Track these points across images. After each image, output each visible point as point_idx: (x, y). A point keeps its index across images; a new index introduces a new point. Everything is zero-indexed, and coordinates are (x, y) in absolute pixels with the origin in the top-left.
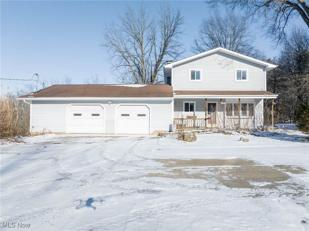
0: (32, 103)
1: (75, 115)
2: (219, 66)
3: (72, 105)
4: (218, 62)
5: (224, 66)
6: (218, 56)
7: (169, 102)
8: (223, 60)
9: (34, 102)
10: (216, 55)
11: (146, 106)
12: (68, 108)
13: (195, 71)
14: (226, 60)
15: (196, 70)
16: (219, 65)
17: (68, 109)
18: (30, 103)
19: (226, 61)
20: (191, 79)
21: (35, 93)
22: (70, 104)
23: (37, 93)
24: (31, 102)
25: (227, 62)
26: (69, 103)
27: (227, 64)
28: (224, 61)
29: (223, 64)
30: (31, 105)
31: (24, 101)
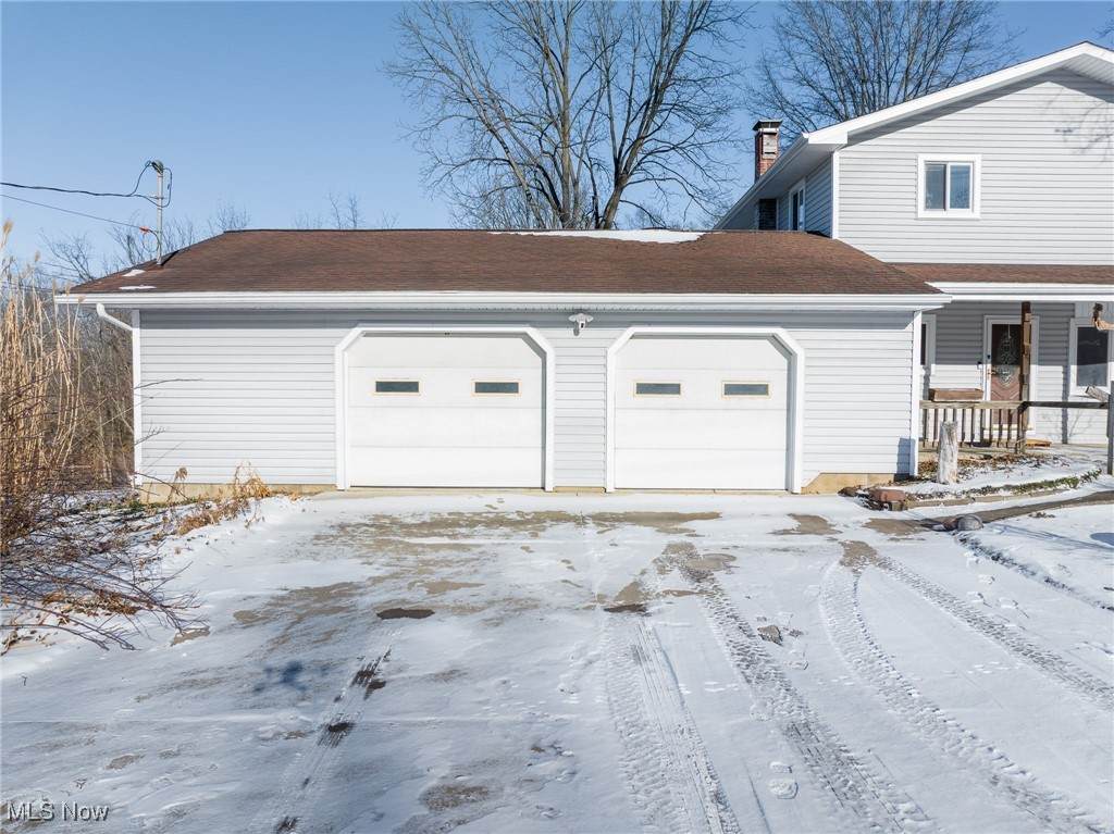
0: (142, 322)
1: (383, 387)
2: (1063, 145)
3: (367, 335)
4: (1056, 125)
5: (1084, 145)
6: (1058, 91)
7: (898, 320)
8: (1084, 111)
9: (153, 318)
10: (1049, 88)
11: (774, 339)
12: (345, 350)
13: (945, 166)
14: (1096, 112)
15: (953, 159)
16: (1060, 138)
17: (346, 354)
18: (129, 322)
19: (1095, 119)
20: (927, 207)
21: (151, 265)
22: (357, 330)
23: (166, 270)
24: (136, 317)
25: (1102, 125)
26: (352, 324)
27: (1103, 132)
28: (1088, 118)
29: (1082, 132)
30: (136, 333)
31: (101, 311)
